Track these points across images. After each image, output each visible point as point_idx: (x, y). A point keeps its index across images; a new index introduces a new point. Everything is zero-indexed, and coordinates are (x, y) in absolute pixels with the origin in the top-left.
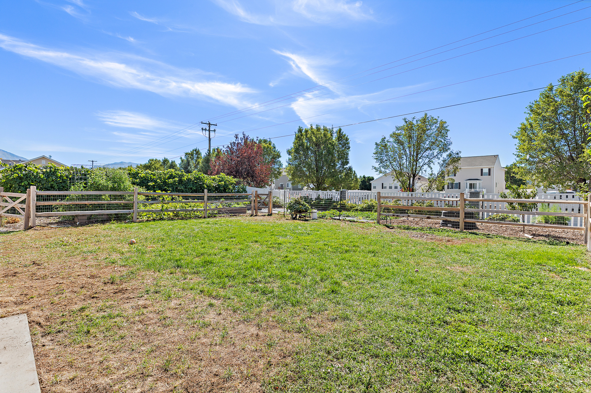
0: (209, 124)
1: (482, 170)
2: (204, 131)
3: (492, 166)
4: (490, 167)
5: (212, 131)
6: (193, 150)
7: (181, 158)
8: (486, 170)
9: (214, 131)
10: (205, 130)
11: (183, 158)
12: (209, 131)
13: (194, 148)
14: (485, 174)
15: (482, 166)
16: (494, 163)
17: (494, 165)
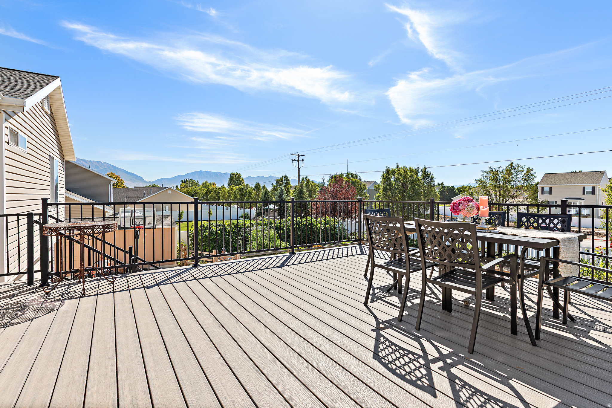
0: (298, 155)
1: (584, 188)
2: (294, 162)
3: (597, 184)
4: (594, 185)
5: (301, 161)
6: (282, 177)
7: (273, 185)
8: (589, 188)
9: (302, 161)
10: (295, 160)
11: (275, 184)
12: (298, 161)
13: (283, 175)
14: (589, 193)
15: (584, 184)
16: (599, 181)
17: (600, 183)
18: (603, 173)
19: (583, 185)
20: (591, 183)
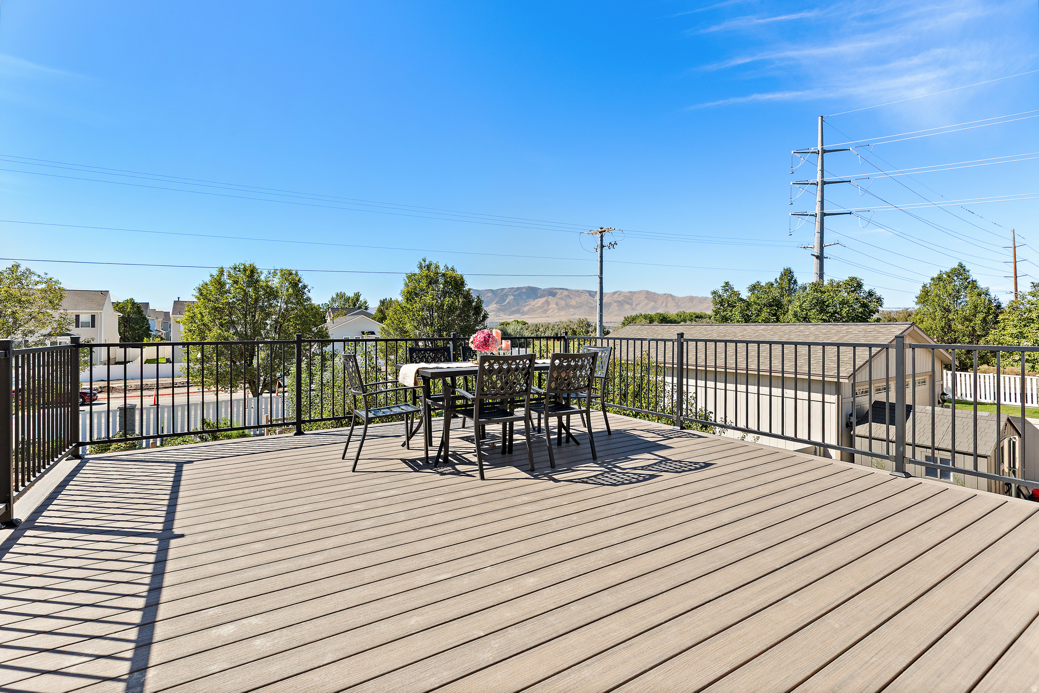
1: (77, 317)
3: (99, 311)
4: (93, 312)
8: (85, 318)
14: (85, 325)
15: (78, 310)
16: (101, 306)
17: (102, 310)
18: (105, 293)
19: (76, 312)
20: (89, 310)
